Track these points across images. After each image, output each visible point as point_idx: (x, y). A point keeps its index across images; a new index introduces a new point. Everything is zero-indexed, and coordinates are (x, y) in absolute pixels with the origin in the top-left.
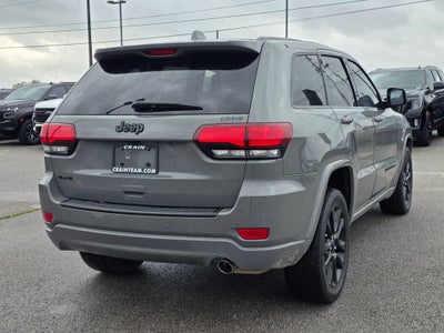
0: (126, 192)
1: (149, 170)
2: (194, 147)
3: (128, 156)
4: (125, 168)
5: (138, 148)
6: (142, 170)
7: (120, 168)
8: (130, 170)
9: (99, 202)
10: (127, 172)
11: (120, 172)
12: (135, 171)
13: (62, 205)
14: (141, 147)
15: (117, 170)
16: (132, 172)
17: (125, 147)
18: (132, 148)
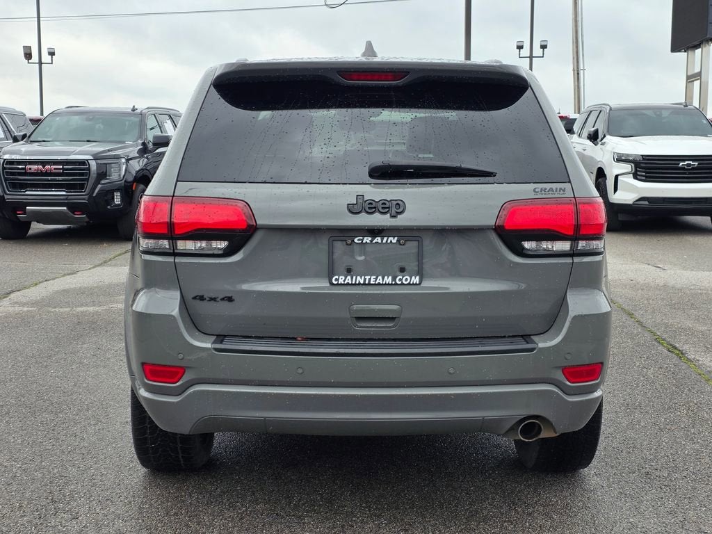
0: (359, 319)
1: (406, 279)
2: (494, 237)
3: (360, 256)
4: (359, 277)
5: (384, 241)
6: (394, 279)
7: (349, 277)
8: (370, 279)
9: (295, 339)
10: (362, 282)
11: (348, 284)
12: (380, 280)
13: (216, 350)
14: (390, 239)
15: (341, 281)
16: (372, 282)
17: (356, 240)
18: (371, 241)
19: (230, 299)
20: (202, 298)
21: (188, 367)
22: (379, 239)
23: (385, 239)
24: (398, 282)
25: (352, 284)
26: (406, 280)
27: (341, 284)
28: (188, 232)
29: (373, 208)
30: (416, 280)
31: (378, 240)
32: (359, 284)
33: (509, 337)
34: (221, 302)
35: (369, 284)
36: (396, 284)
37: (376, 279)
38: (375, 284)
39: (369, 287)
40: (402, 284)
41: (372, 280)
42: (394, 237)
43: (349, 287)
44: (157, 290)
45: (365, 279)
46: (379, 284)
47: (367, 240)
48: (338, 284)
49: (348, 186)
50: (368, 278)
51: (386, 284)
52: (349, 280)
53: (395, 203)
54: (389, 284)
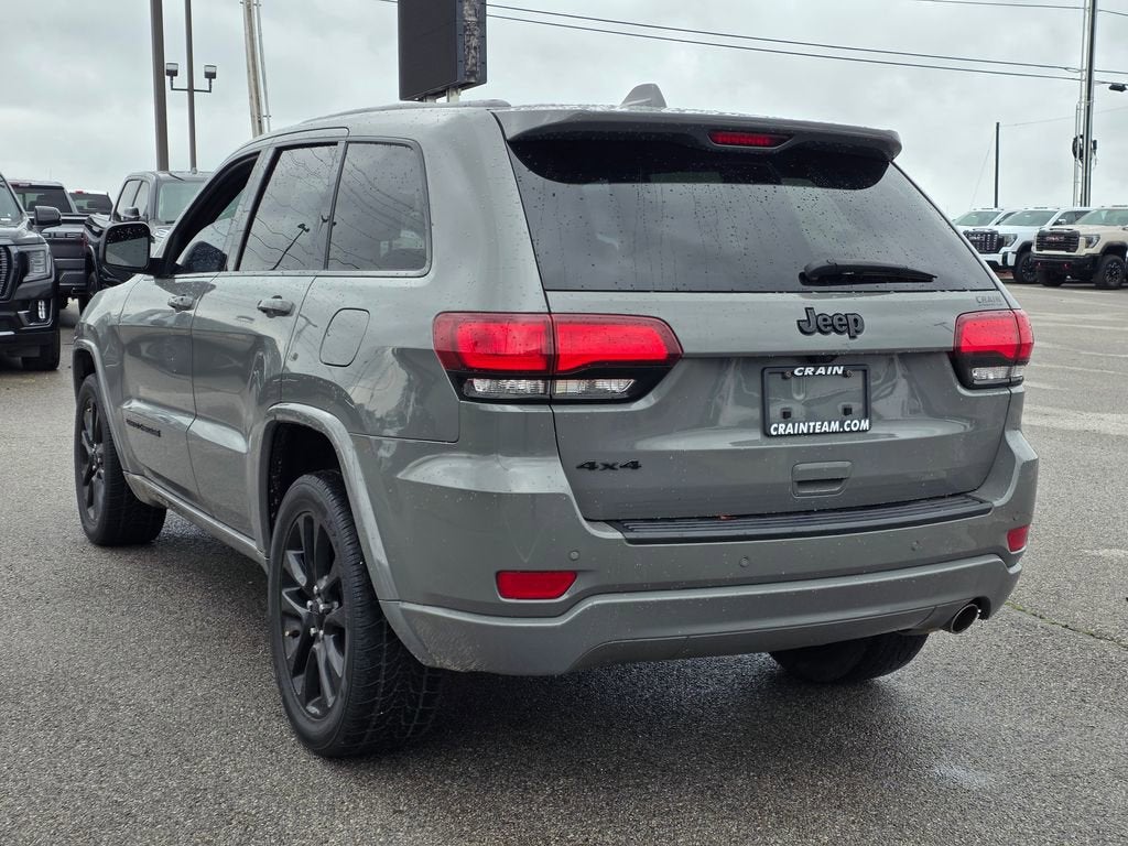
0: (802, 483)
2: (947, 363)
3: (798, 394)
4: (801, 425)
5: (829, 373)
6: (841, 425)
7: (790, 425)
8: (814, 427)
9: (717, 518)
10: (805, 431)
11: (790, 434)
12: (826, 428)
13: (630, 541)
14: (836, 368)
15: (781, 431)
16: (817, 431)
17: (796, 372)
18: (814, 373)
19: (635, 465)
20: (592, 466)
21: (580, 571)
22: (823, 368)
23: (830, 368)
24: (847, 429)
25: (794, 435)
26: (855, 425)
27: (782, 435)
28: (578, 368)
29: (827, 325)
30: (865, 424)
31: (822, 370)
32: (803, 434)
33: (950, 496)
34: (621, 471)
35: (814, 433)
36: (844, 432)
37: (822, 425)
38: (820, 433)
39: (814, 438)
40: (851, 431)
41: (818, 427)
42: (839, 366)
43: (790, 439)
44: (500, 457)
45: (809, 426)
46: (825, 433)
47: (809, 371)
48: (777, 436)
49: (785, 294)
50: (812, 424)
51: (832, 432)
52: (790, 430)
53: (851, 318)
54: (836, 432)
